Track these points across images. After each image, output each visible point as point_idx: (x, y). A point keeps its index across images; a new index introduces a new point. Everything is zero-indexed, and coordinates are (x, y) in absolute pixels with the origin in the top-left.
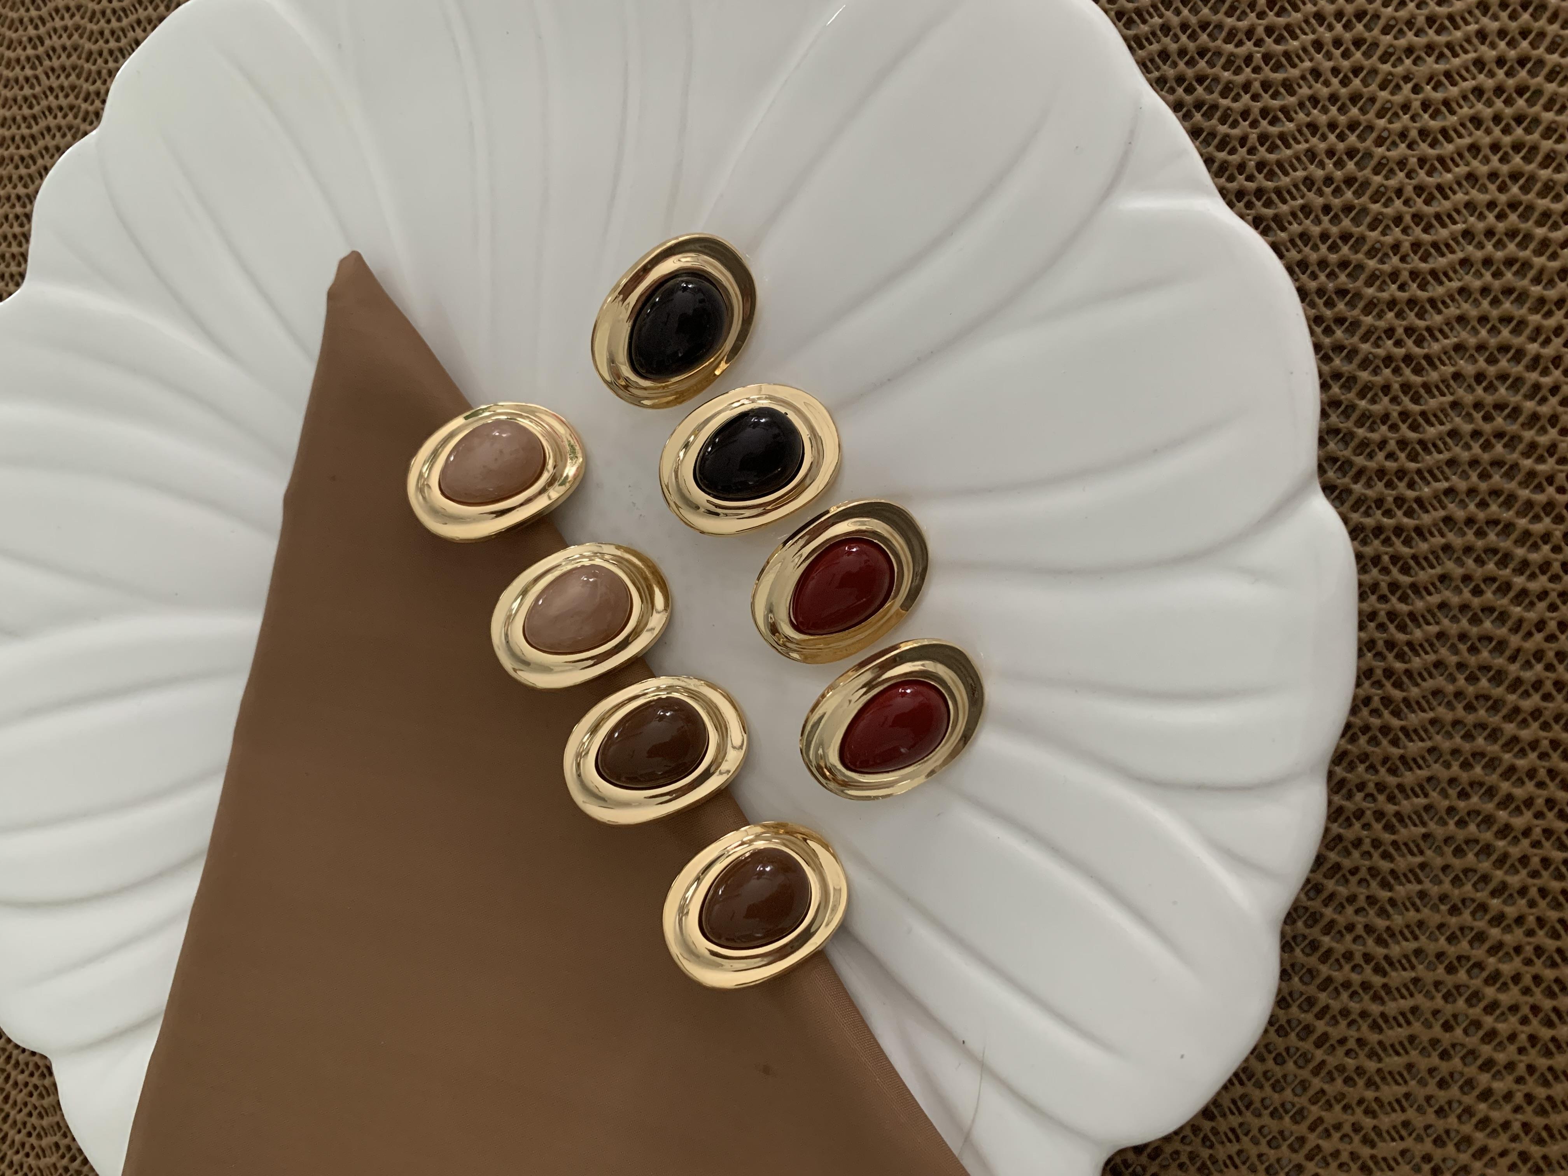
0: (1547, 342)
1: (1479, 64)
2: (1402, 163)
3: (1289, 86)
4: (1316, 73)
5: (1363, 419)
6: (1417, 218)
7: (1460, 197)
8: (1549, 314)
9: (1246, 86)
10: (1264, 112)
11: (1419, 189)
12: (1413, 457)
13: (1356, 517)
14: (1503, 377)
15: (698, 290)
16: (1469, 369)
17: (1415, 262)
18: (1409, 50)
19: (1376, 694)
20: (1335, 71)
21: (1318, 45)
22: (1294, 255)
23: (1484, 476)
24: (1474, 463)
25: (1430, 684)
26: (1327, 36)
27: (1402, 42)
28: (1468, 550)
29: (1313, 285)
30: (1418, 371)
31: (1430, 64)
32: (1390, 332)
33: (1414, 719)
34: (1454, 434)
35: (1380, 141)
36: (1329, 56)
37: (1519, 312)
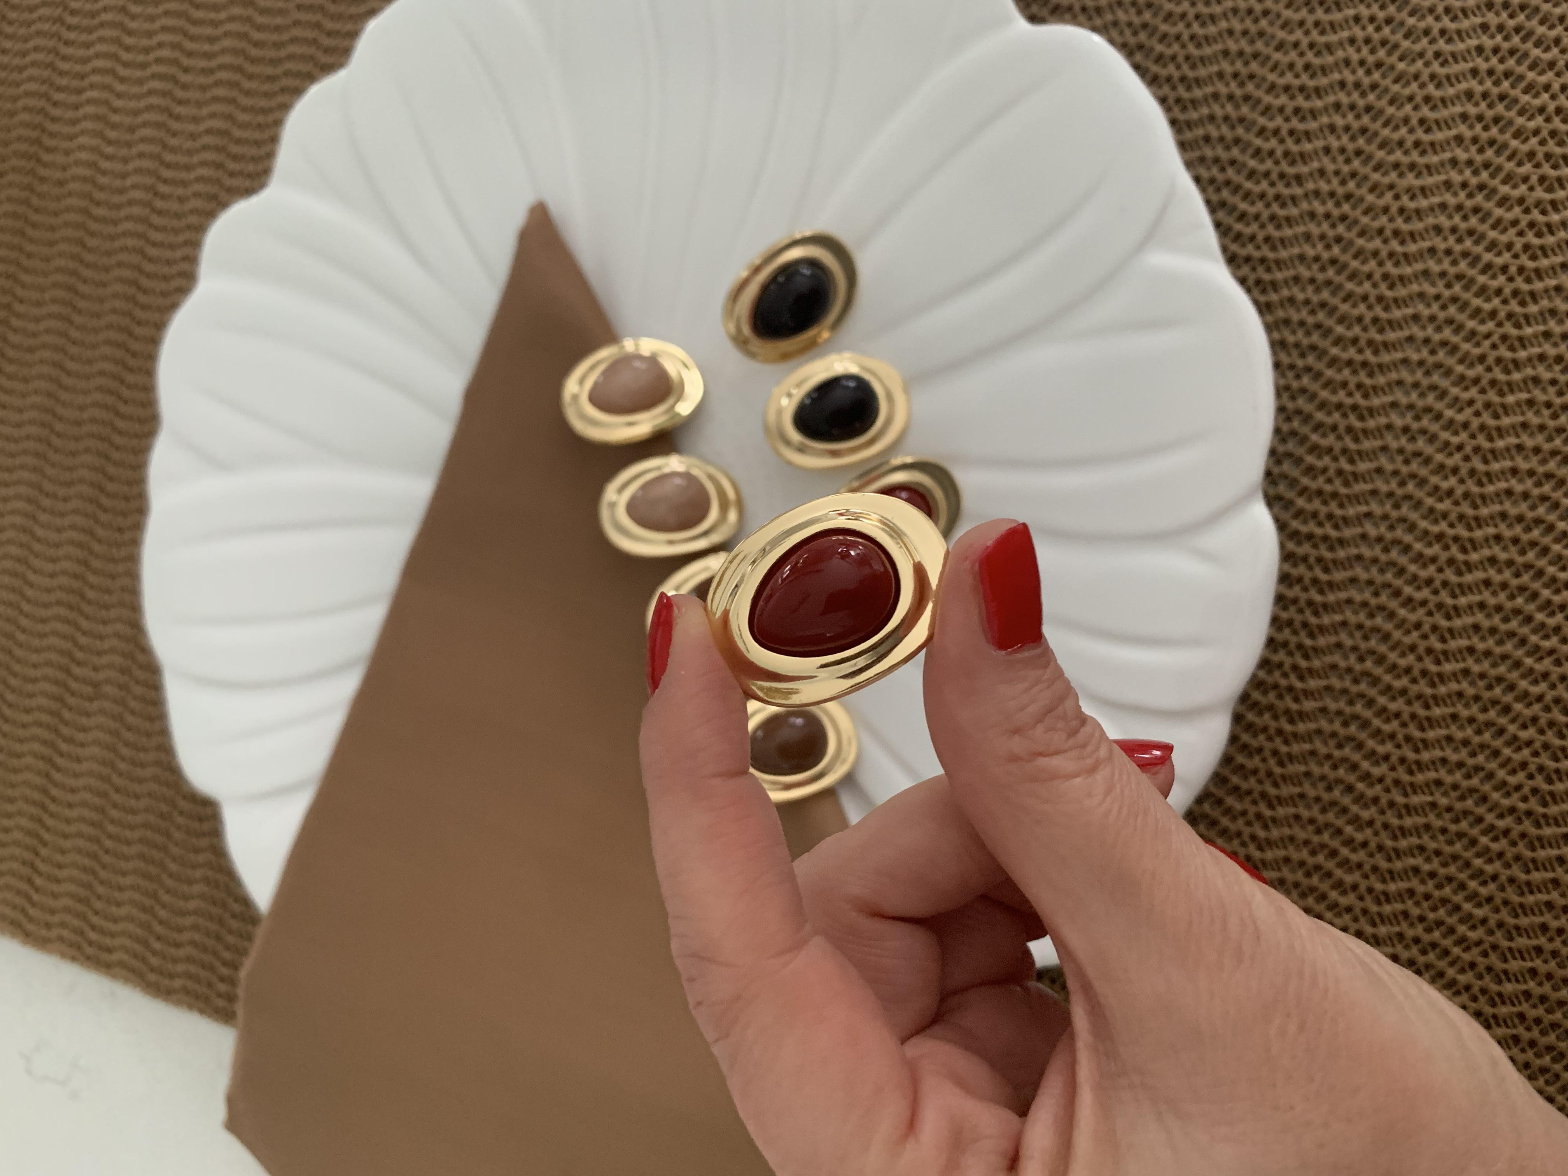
1: (1448, 184)
4: (1322, 172)
5: (1314, 449)
6: (1380, 299)
7: (1415, 288)
12: (1347, 484)
15: (814, 277)
17: (1373, 334)
18: (1396, 166)
20: (1337, 173)
21: (1327, 150)
24: (1390, 495)
26: (1335, 144)
27: (1391, 158)
30: (1361, 418)
31: (1411, 179)
32: (1344, 385)
34: (1379, 471)
35: (1362, 234)
36: (1334, 160)
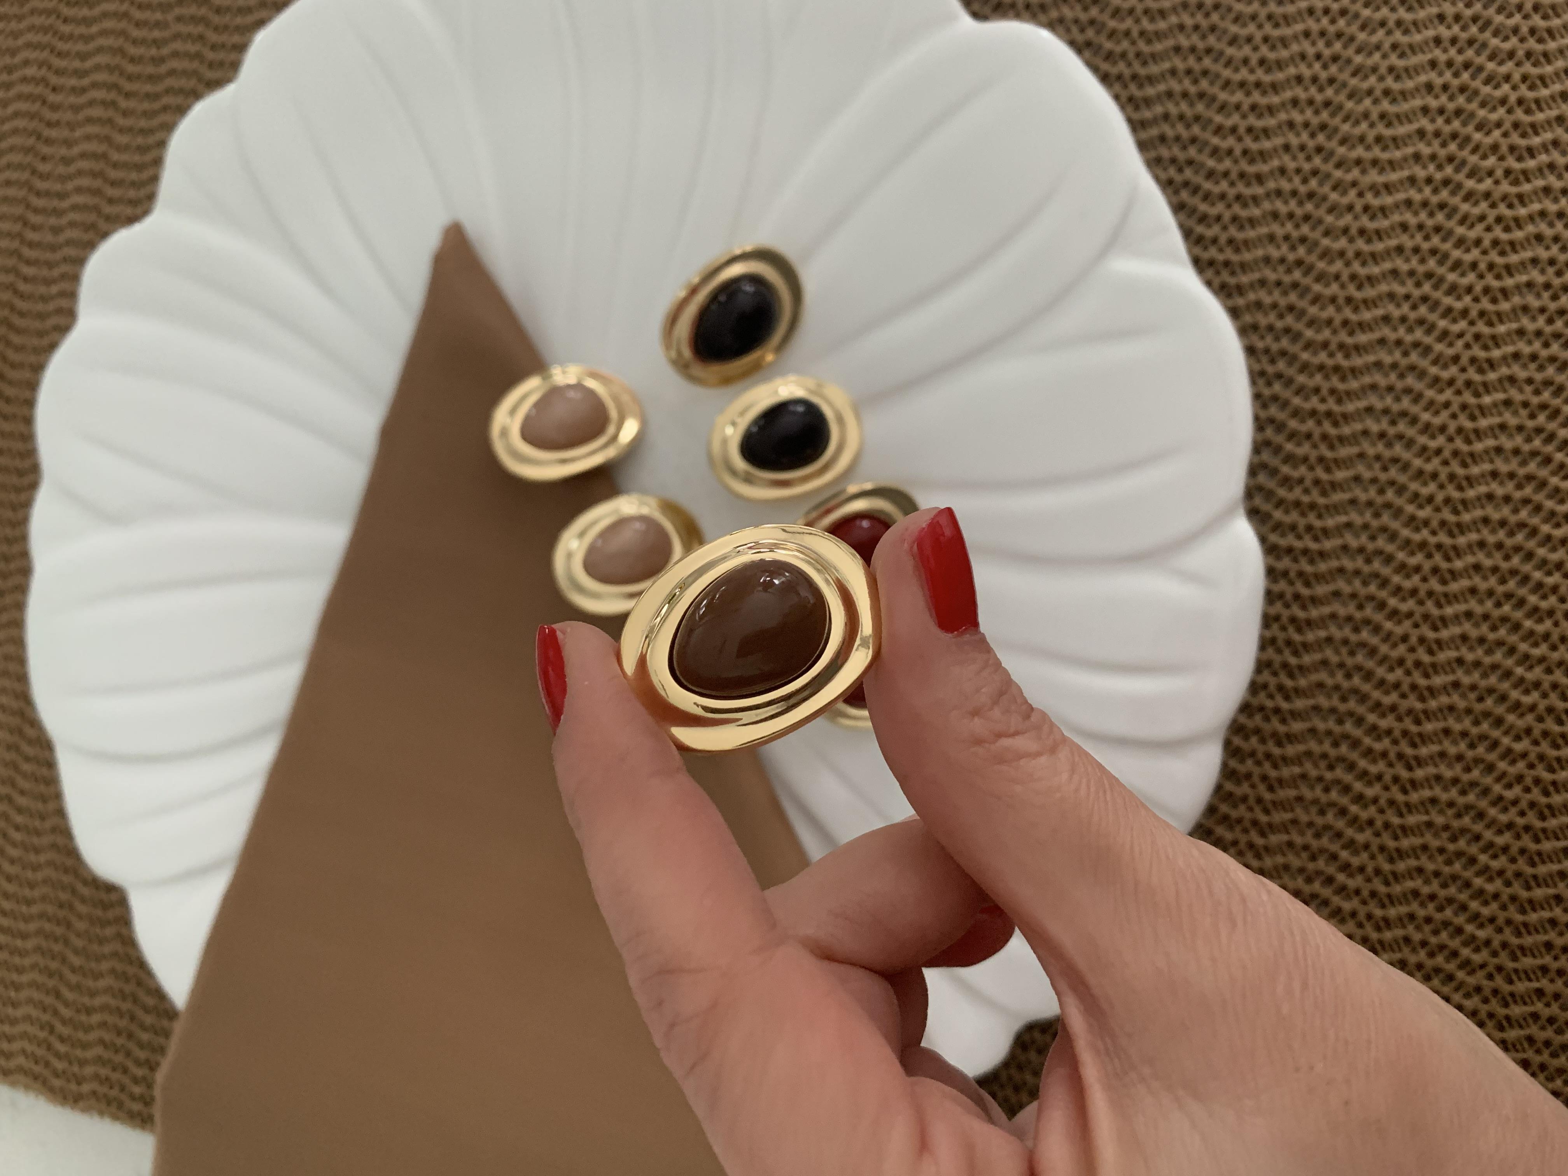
0: (1437, 413)
1: (1412, 180)
2: (1342, 254)
3: (1260, 179)
4: (1282, 171)
6: (1349, 300)
7: (1384, 288)
8: (1441, 391)
9: (1226, 174)
10: (1238, 197)
11: (1353, 277)
13: (1274, 538)
14: (1400, 437)
15: (757, 294)
16: (1374, 428)
18: (1358, 162)
19: (1272, 681)
20: (1298, 171)
22: (1248, 318)
23: (1377, 515)
25: (1315, 677)
28: (1357, 572)
29: (1260, 345)
32: (1317, 390)
33: (1300, 704)
35: (1327, 233)
36: (1294, 158)
37: (1418, 386)
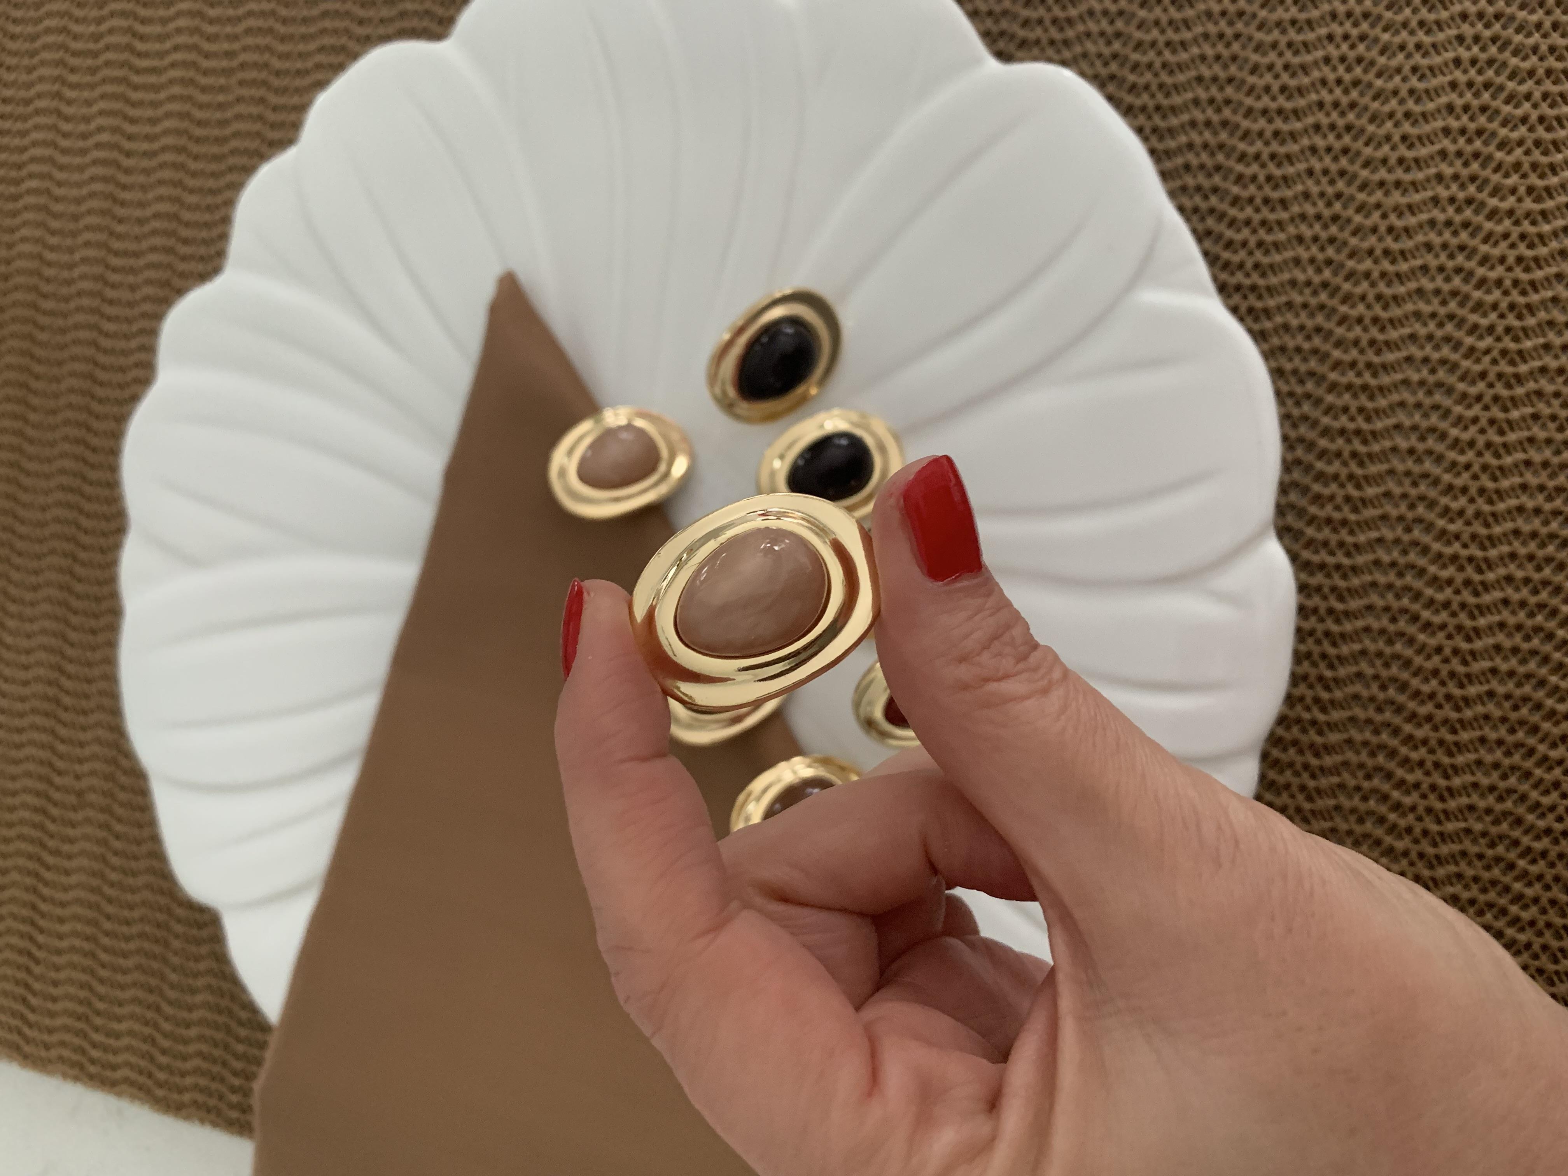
0: (1465, 428)
1: (1435, 200)
2: (1367, 275)
3: (1284, 204)
4: (1306, 195)
6: (1375, 320)
7: (1409, 307)
8: (1469, 407)
9: (1251, 200)
10: (1263, 223)
11: (1379, 297)
12: (1356, 510)
14: (1430, 452)
15: (797, 334)
16: (1404, 444)
17: (1371, 356)
18: (1382, 184)
19: (1308, 694)
20: (1322, 195)
21: (1310, 172)
23: (1408, 530)
24: (1401, 518)
25: (1350, 689)
26: (1318, 166)
27: (1376, 177)
28: (1390, 586)
30: (1366, 442)
31: (1397, 197)
32: (1346, 409)
33: (1336, 716)
34: (1387, 495)
35: (1352, 255)
36: (1318, 182)
